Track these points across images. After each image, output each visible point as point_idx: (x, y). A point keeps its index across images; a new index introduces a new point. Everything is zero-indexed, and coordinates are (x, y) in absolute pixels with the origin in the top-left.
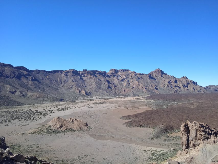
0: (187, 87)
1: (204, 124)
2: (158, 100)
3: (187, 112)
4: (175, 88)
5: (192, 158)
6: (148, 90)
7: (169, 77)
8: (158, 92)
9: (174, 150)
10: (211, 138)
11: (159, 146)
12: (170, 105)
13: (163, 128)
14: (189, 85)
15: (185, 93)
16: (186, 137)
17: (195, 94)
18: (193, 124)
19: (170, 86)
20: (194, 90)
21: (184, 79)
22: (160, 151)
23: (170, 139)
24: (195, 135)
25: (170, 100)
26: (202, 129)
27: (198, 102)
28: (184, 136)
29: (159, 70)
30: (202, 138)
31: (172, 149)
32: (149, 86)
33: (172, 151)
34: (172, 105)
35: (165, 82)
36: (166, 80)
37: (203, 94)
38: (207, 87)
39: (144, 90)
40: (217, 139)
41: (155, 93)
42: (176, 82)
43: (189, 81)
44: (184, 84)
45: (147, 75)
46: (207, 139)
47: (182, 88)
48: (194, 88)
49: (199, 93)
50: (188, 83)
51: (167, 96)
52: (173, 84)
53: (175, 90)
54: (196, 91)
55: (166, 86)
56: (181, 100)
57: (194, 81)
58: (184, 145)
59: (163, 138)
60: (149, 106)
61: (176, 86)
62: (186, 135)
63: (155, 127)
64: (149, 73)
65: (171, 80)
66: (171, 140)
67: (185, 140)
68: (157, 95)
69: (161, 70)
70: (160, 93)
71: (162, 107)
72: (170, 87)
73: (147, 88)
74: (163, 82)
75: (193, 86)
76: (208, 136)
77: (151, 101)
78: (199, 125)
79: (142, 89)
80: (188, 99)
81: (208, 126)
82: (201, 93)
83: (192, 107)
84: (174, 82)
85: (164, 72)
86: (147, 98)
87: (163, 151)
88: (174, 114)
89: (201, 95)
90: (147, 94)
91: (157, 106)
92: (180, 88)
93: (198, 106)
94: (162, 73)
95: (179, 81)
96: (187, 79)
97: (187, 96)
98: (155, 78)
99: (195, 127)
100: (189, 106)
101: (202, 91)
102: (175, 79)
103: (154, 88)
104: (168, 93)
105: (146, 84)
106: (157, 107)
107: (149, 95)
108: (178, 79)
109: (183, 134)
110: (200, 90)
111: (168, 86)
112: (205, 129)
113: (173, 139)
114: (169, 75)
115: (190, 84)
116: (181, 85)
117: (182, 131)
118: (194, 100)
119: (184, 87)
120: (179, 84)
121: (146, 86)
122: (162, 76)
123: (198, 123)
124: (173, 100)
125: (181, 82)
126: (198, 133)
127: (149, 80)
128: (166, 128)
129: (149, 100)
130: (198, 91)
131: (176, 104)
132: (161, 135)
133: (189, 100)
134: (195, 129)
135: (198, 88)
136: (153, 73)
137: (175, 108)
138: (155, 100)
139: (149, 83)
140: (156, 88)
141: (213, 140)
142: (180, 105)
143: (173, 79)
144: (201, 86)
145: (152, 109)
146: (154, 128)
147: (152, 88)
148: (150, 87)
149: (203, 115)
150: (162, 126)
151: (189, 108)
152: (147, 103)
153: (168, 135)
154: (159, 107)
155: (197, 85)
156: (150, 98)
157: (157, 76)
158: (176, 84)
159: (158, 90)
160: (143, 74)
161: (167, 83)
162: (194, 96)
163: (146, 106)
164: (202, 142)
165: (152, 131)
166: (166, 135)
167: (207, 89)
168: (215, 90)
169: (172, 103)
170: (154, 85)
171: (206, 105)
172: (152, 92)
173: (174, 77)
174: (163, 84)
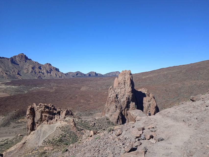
0: (50, 73)
1: (51, 105)
2: (19, 85)
3: (45, 95)
4: (39, 73)
5: (24, 144)
6: (10, 76)
7: (34, 63)
8: (20, 77)
9: (21, 135)
10: (54, 118)
11: (5, 134)
12: (30, 90)
13: (14, 114)
14: (52, 72)
15: (48, 78)
16: (31, 120)
17: (56, 79)
18: (38, 107)
19: (34, 71)
20: (56, 76)
21: (47, 66)
22: (4, 140)
23: (21, 124)
24: (40, 117)
25: (32, 85)
26: (47, 110)
27: (57, 86)
28: (29, 119)
29: (23, 55)
30: (47, 119)
31: (19, 135)
32: (10, 71)
33: (18, 137)
34: (33, 90)
35: (28, 68)
36: (30, 66)
37: (63, 79)
38: (67, 74)
39: (5, 75)
40: (60, 117)
41: (17, 78)
42: (40, 68)
43: (52, 67)
44: (48, 70)
45: (8, 59)
46: (51, 119)
47: (46, 74)
48: (56, 74)
49: (60, 78)
50: (51, 69)
51: (29, 82)
52: (37, 70)
53: (39, 75)
54: (58, 76)
55: (30, 71)
56: (43, 85)
57: (57, 68)
58: (29, 129)
59: (13, 124)
60: (6, 92)
61: (40, 72)
62: (32, 119)
63: (6, 114)
64: (11, 57)
65: (36, 66)
66: (21, 126)
67: (30, 123)
68: (20, 81)
69: (25, 55)
70: (23, 78)
71: (21, 93)
72: (34, 73)
73: (8, 73)
74: (27, 67)
75: (55, 73)
76: (52, 116)
77: (10, 87)
78: (44, 107)
79: (2, 74)
80: (50, 83)
81: (54, 107)
82: (62, 78)
83: (51, 91)
84: (38, 68)
85: (29, 58)
86: (7, 84)
87: (8, 139)
88: (32, 99)
89: (61, 80)
90: (8, 79)
91: (16, 91)
92: (43, 74)
93: (56, 90)
94: (26, 58)
95: (43, 67)
96: (50, 66)
97: (49, 81)
98: (18, 63)
99: (40, 109)
100: (48, 90)
101: (63, 76)
102: (39, 65)
103: (17, 73)
104: (32, 79)
105: (7, 69)
106: (16, 93)
107: (10, 81)
108: (43, 65)
109: (28, 118)
110: (61, 76)
111: (32, 72)
112: (50, 110)
113: (24, 124)
114: (33, 61)
115: (53, 70)
116: (44, 71)
117: (27, 115)
118: (55, 85)
119: (47, 73)
120: (43, 70)
121: (7, 71)
122: (26, 62)
123: (43, 105)
124: (36, 86)
125: (44, 69)
126: (43, 115)
127: (10, 65)
128: (18, 114)
129: (9, 86)
130: (59, 77)
131: (37, 89)
132: (11, 122)
133: (50, 85)
134: (41, 111)
135: (59, 74)
136: (16, 57)
137: (34, 93)
138: (15, 86)
139: (11, 68)
140: (18, 74)
141: (56, 119)
142: (40, 90)
143: (37, 65)
144: (62, 73)
145: (9, 95)
146: (4, 116)
147: (14, 73)
148: (11, 73)
149: (59, 97)
150: (15, 112)
151: (48, 92)
152: (4, 89)
153: (19, 121)
154: (19, 93)
155: (59, 71)
156: (10, 84)
157: (20, 61)
158: (40, 70)
159: (20, 75)
160: (3, 58)
161: (31, 68)
162: (55, 81)
163: (3, 92)
164: (46, 123)
165: (1, 119)
166: (17, 121)
167: (67, 75)
168: (73, 76)
169: (33, 88)
170: (16, 71)
171: (63, 89)
172: (14, 77)
173: (39, 64)
174: (27, 70)
